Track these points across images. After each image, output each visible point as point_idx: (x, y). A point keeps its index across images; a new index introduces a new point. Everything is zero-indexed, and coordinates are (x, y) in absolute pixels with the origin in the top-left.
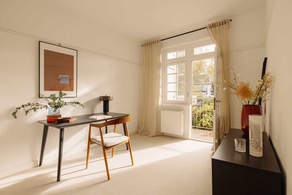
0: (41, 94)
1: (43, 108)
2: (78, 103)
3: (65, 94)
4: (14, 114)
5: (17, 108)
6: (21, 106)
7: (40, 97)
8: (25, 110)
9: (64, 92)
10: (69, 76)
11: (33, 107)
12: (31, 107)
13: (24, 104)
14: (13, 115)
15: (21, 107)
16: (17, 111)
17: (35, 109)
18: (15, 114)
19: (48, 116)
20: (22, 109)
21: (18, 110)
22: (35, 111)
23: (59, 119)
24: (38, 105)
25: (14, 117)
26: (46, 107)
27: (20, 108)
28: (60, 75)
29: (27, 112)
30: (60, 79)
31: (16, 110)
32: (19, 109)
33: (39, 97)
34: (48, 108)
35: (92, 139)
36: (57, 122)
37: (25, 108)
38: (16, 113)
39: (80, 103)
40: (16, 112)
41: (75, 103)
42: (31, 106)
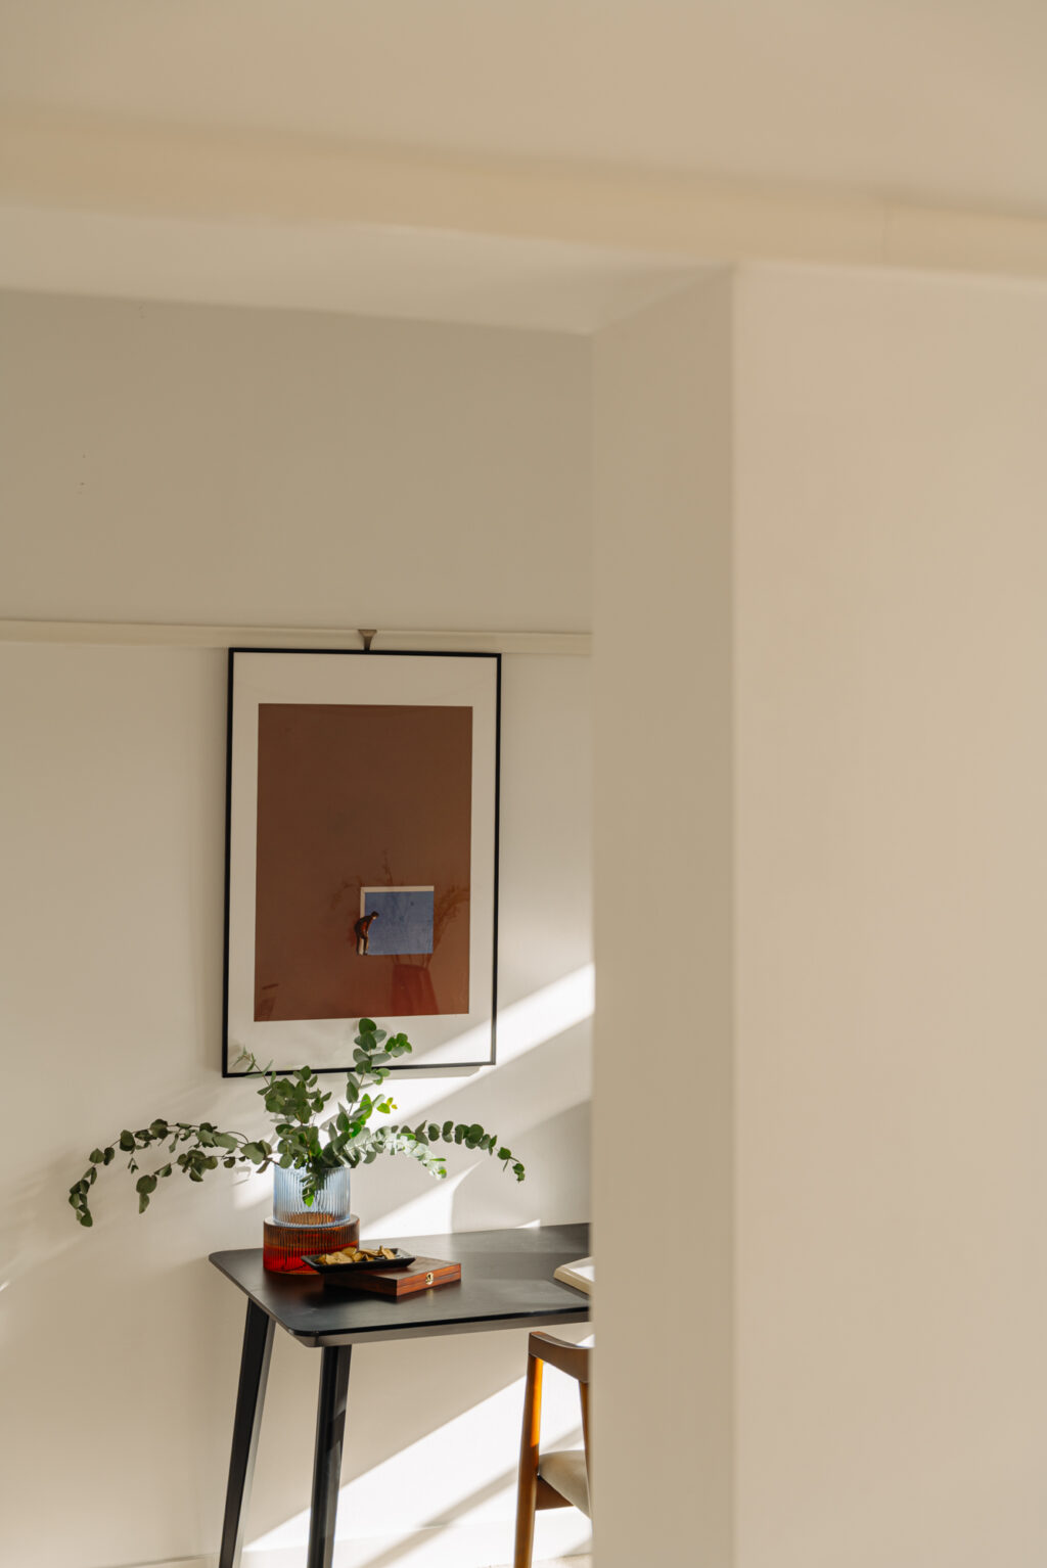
0: (237, 1049)
1: (242, 1159)
2: (473, 1136)
3: (399, 1043)
4: (79, 1192)
5: (95, 1157)
6: (112, 1139)
7: (231, 1069)
8: (138, 1174)
9: (390, 1025)
10: (431, 889)
11: (184, 1148)
12: (172, 1149)
13: (133, 1130)
14: (71, 1200)
15: (117, 1147)
16: (93, 1172)
17: (196, 1164)
18: (83, 1198)
19: (269, 1229)
20: (121, 1158)
21: (100, 1167)
22: (195, 1178)
23: (330, 1259)
24: (209, 1136)
25: (78, 1215)
26: (261, 1155)
27: (107, 1156)
28: (365, 890)
29: (146, 1186)
30: (368, 919)
31: (92, 1164)
32: (106, 1163)
33: (226, 1075)
34: (271, 1165)
35: (550, 1458)
36: (318, 1288)
37: (138, 1155)
38: (86, 1185)
39: (493, 1142)
40: (89, 1179)
41: (453, 1134)
42: (170, 1138)
